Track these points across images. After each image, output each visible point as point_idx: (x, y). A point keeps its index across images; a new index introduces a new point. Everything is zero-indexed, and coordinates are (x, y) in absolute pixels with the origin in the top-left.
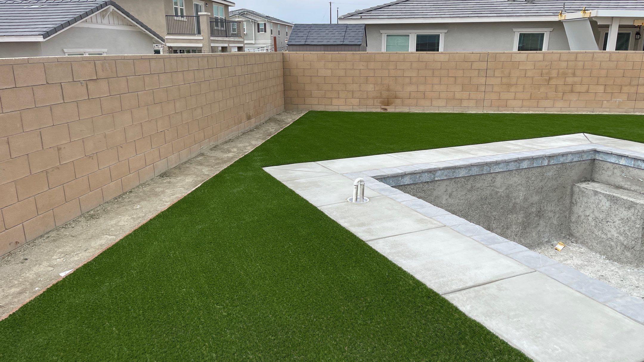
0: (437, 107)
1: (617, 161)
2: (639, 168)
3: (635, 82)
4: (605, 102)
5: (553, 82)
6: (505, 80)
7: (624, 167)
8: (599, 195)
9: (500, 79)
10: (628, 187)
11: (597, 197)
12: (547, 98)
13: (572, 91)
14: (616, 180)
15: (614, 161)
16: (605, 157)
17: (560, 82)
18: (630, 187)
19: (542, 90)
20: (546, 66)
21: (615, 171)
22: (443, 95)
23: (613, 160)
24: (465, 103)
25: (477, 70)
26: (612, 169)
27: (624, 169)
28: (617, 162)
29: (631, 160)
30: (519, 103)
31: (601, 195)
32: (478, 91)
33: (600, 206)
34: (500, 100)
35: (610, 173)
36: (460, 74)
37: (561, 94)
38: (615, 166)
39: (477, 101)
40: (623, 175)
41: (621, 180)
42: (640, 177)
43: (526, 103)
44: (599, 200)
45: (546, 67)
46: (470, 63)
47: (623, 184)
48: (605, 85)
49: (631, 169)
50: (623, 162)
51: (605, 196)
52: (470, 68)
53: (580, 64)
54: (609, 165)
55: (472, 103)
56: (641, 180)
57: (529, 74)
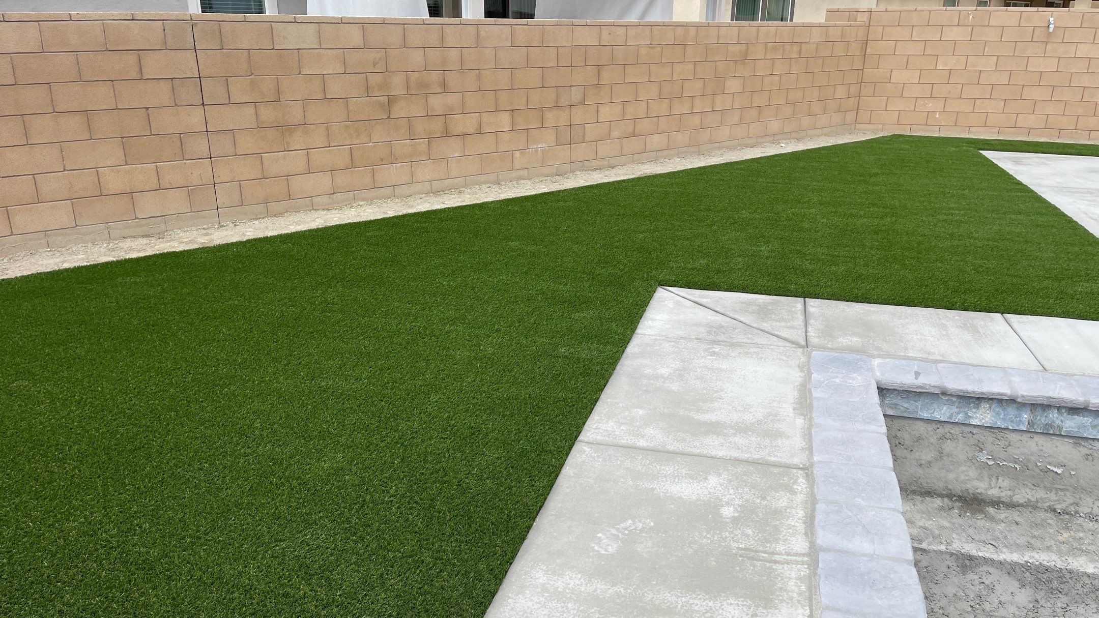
0: (42, 235)
1: (958, 413)
2: (1051, 432)
3: (564, 101)
4: (517, 154)
5: (401, 110)
6: (267, 114)
7: (986, 433)
8: (985, 568)
9: (250, 110)
10: (1002, 494)
11: (971, 576)
12: (393, 159)
13: (447, 134)
14: (951, 476)
15: (948, 415)
16: (906, 405)
17: (417, 110)
18: (1009, 493)
19: (379, 134)
20: (375, 64)
21: (949, 446)
22: (51, 185)
23: (942, 412)
24: (149, 205)
25: (162, 82)
26: (933, 440)
27: (988, 438)
28: (960, 418)
29: (1018, 409)
30: (323, 181)
31: (991, 570)
32: (187, 157)
33: (987, 607)
34: (268, 180)
35: (927, 455)
36: (101, 97)
37: (423, 142)
38: (947, 430)
39: (191, 191)
40: (982, 457)
41: (973, 473)
42: (1050, 460)
43: (342, 179)
44: (982, 586)
45: (374, 66)
46: (132, 58)
47: (982, 486)
48: (512, 110)
49: (1013, 437)
50: (983, 416)
51: (1011, 569)
52: (134, 75)
53: (454, 54)
54: (921, 428)
55: (176, 202)
56: (1055, 470)
57: (336, 88)
